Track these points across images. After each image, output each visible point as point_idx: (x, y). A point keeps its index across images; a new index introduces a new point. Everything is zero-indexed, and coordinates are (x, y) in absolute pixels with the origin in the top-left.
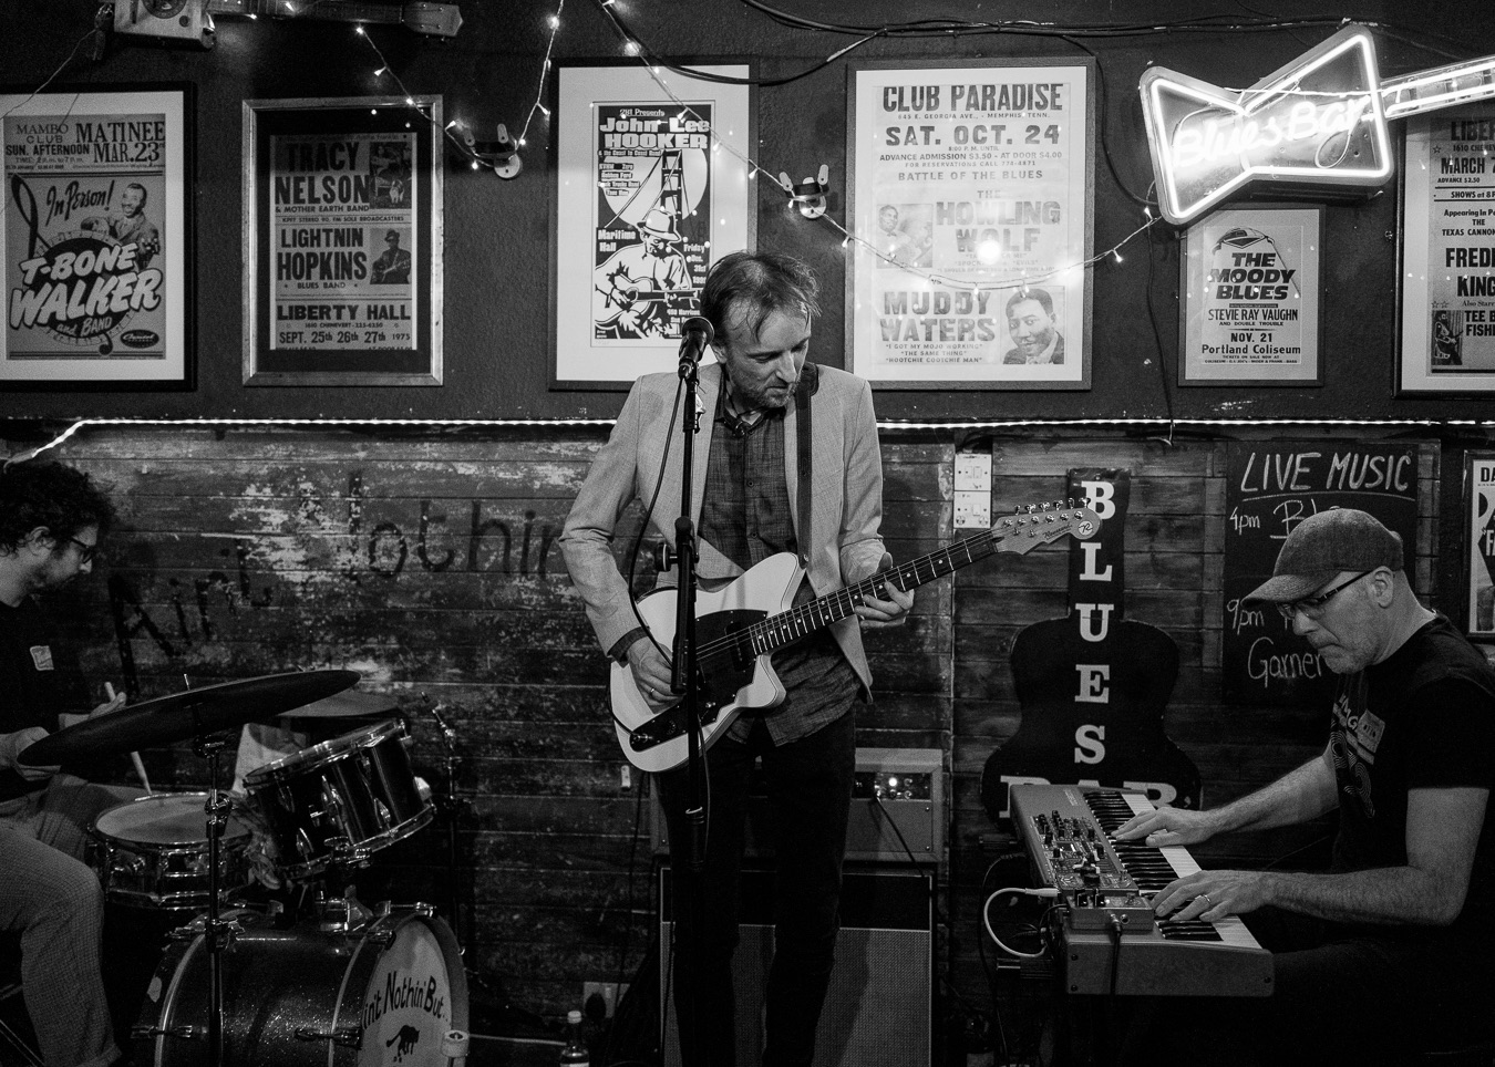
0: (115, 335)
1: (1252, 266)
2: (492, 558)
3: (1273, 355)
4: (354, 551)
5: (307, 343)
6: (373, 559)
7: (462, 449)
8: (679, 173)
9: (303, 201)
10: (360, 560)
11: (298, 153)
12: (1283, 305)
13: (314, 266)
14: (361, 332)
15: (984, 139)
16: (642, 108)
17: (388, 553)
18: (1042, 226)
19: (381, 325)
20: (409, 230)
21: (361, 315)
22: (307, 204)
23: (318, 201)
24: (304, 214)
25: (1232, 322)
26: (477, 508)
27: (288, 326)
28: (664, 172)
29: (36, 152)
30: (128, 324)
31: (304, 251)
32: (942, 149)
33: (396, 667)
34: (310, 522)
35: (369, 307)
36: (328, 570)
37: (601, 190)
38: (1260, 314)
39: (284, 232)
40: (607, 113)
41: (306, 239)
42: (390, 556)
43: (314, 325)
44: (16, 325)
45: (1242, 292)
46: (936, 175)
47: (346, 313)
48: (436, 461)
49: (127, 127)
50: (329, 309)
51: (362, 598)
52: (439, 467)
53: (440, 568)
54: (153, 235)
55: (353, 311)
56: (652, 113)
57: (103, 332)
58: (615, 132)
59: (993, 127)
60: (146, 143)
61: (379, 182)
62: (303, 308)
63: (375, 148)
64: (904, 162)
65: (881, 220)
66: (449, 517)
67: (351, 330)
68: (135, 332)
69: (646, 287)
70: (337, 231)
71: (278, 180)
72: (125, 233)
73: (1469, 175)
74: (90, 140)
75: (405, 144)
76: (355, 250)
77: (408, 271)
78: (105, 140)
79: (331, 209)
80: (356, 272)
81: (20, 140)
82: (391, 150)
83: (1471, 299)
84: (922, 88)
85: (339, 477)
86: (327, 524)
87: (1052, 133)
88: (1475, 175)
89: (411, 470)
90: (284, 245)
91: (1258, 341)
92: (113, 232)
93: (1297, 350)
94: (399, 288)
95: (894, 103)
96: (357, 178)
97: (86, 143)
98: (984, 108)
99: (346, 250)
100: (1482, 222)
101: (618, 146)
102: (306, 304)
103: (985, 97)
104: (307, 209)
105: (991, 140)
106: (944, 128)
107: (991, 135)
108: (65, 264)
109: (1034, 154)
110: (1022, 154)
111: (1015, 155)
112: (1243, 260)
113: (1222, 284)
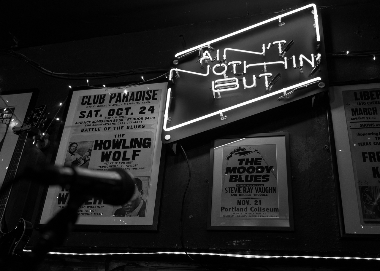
1: (249, 165)
12: (267, 184)
18: (142, 149)
25: (238, 194)
32: (102, 118)
45: (243, 178)
46: (97, 129)
59: (126, 109)
65: (70, 149)
73: (368, 116)
84: (98, 96)
87: (152, 109)
88: (371, 116)
95: (86, 102)
98: (123, 101)
103: (124, 97)
105: (124, 114)
106: (104, 111)
109: (142, 118)
110: (137, 119)
111: (134, 119)
112: (244, 162)
113: (232, 174)
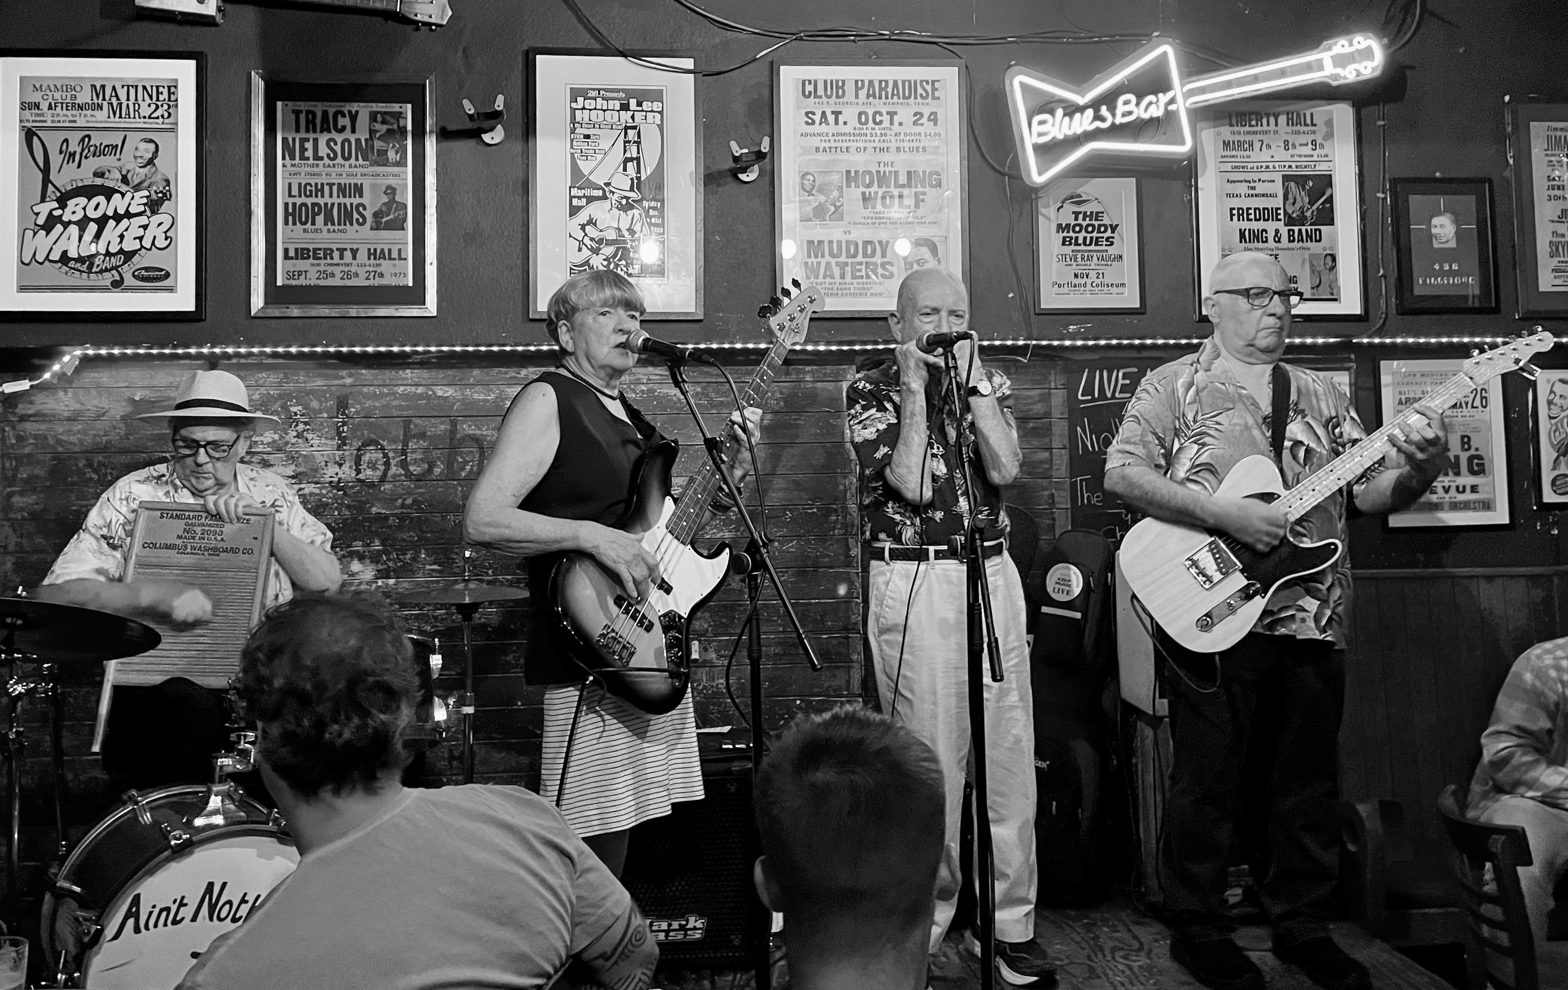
0: (127, 271)
1: (1088, 221)
2: (468, 467)
3: (1106, 289)
4: (340, 465)
5: (312, 280)
6: (358, 472)
7: (441, 374)
8: (638, 143)
9: (308, 159)
10: (347, 472)
11: (303, 117)
12: (1112, 250)
13: (319, 214)
14: (361, 271)
15: (881, 122)
16: (606, 90)
17: (373, 466)
18: (928, 189)
19: (380, 265)
20: (406, 185)
21: (362, 255)
22: (311, 161)
23: (322, 159)
24: (309, 169)
25: (1074, 263)
26: (454, 424)
27: (294, 265)
28: (625, 142)
29: (50, 108)
30: (138, 261)
31: (309, 201)
32: (848, 129)
33: (380, 567)
34: (300, 441)
35: (369, 250)
36: (316, 483)
37: (572, 154)
38: (1095, 258)
39: (290, 184)
40: (575, 94)
41: (311, 191)
42: (374, 468)
43: (319, 265)
44: (27, 262)
45: (1080, 241)
46: (844, 150)
47: (348, 254)
48: (417, 385)
49: (140, 89)
50: (332, 251)
51: (348, 507)
52: (420, 390)
53: (419, 479)
54: (164, 184)
55: (354, 252)
56: (615, 95)
57: (116, 268)
58: (584, 108)
59: (888, 113)
60: (159, 103)
61: (378, 144)
62: (308, 250)
63: (373, 117)
64: (819, 138)
65: (802, 184)
66: (428, 433)
67: (353, 269)
68: (147, 269)
69: (612, 235)
70: (339, 184)
71: (285, 140)
72: (136, 182)
73: (1243, 153)
74: (104, 99)
75: (401, 113)
76: (356, 201)
77: (405, 220)
78: (118, 99)
79: (334, 166)
80: (357, 220)
81: (36, 97)
82: (388, 118)
83: (1248, 245)
84: (832, 82)
85: (327, 400)
86: (316, 442)
87: (934, 118)
88: (1247, 153)
89: (394, 394)
90: (290, 195)
91: (1094, 279)
92: (125, 180)
93: (1123, 285)
94: (396, 234)
95: (810, 92)
96: (358, 141)
97: (100, 102)
98: (880, 98)
99: (348, 201)
100: (1254, 188)
101: (586, 120)
102: (311, 247)
103: (881, 89)
104: (313, 166)
105: (886, 124)
106: (850, 114)
107: (886, 118)
108: (76, 208)
109: (920, 134)
110: (910, 134)
111: (906, 134)
112: (1081, 216)
113: (1065, 234)
